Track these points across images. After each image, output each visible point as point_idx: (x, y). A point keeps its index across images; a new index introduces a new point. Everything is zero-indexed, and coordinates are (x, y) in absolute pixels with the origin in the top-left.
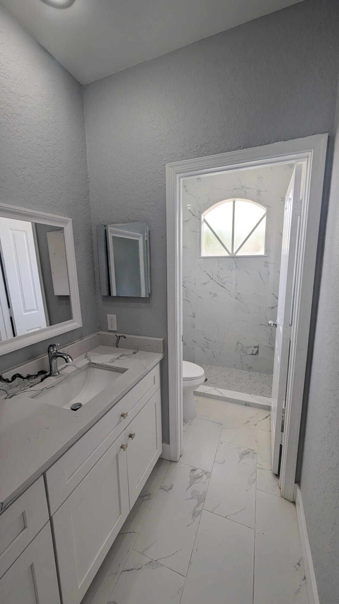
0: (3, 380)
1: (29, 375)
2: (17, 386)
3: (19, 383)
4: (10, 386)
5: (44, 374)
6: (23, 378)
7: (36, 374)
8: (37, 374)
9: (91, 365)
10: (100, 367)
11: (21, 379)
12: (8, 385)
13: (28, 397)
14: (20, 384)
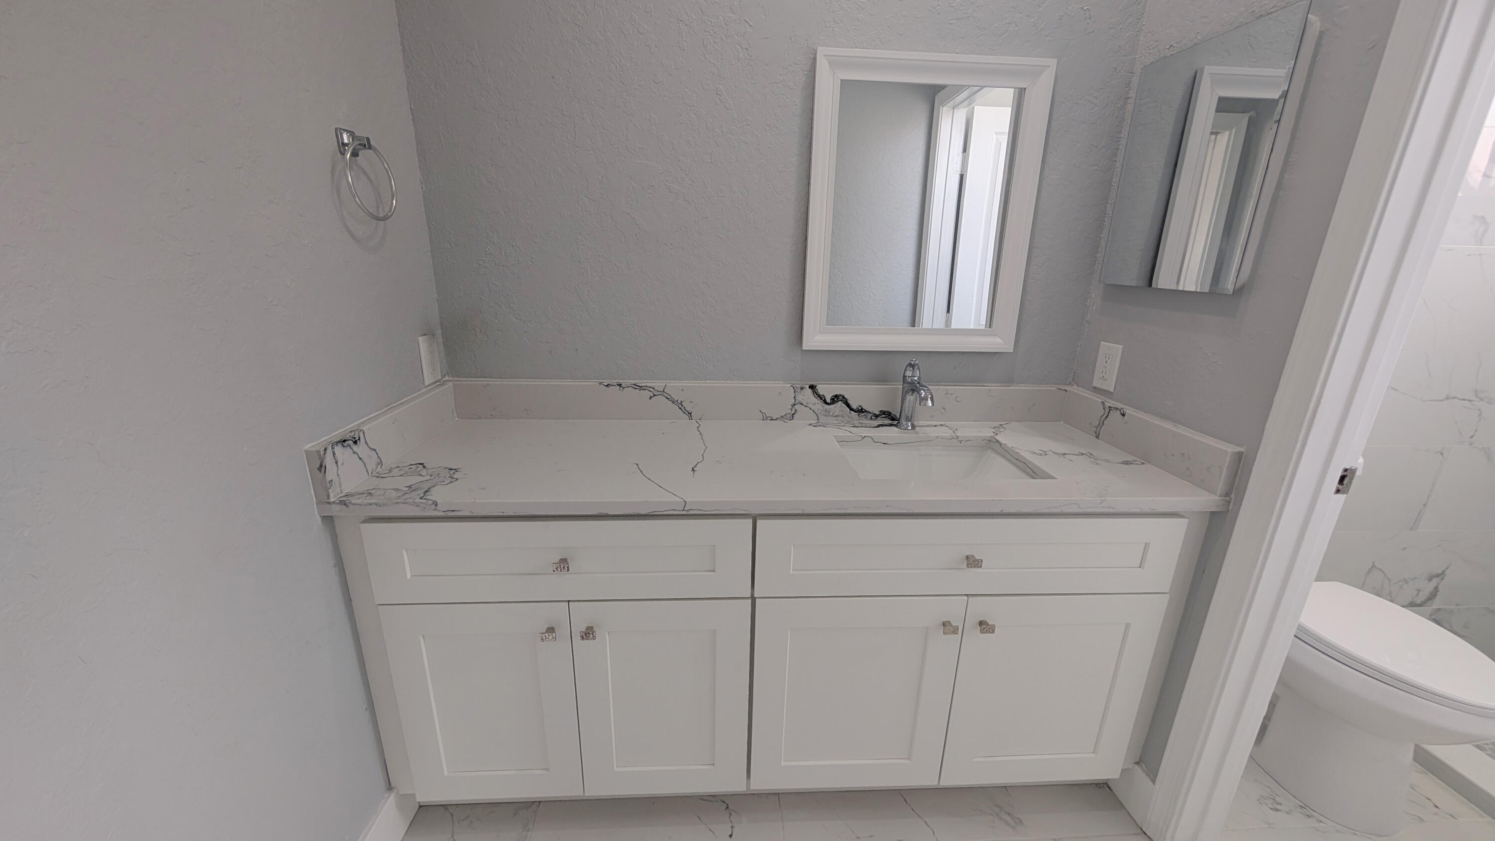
0: (816, 394)
1: (862, 409)
2: (836, 416)
3: (840, 414)
4: (826, 411)
5: (891, 420)
6: (852, 409)
7: (875, 412)
8: (878, 413)
9: (992, 445)
10: (1006, 454)
11: (845, 407)
12: (823, 406)
13: (834, 436)
14: (842, 416)
